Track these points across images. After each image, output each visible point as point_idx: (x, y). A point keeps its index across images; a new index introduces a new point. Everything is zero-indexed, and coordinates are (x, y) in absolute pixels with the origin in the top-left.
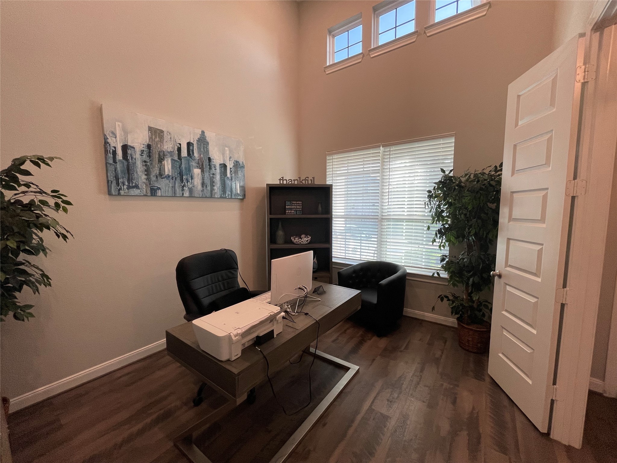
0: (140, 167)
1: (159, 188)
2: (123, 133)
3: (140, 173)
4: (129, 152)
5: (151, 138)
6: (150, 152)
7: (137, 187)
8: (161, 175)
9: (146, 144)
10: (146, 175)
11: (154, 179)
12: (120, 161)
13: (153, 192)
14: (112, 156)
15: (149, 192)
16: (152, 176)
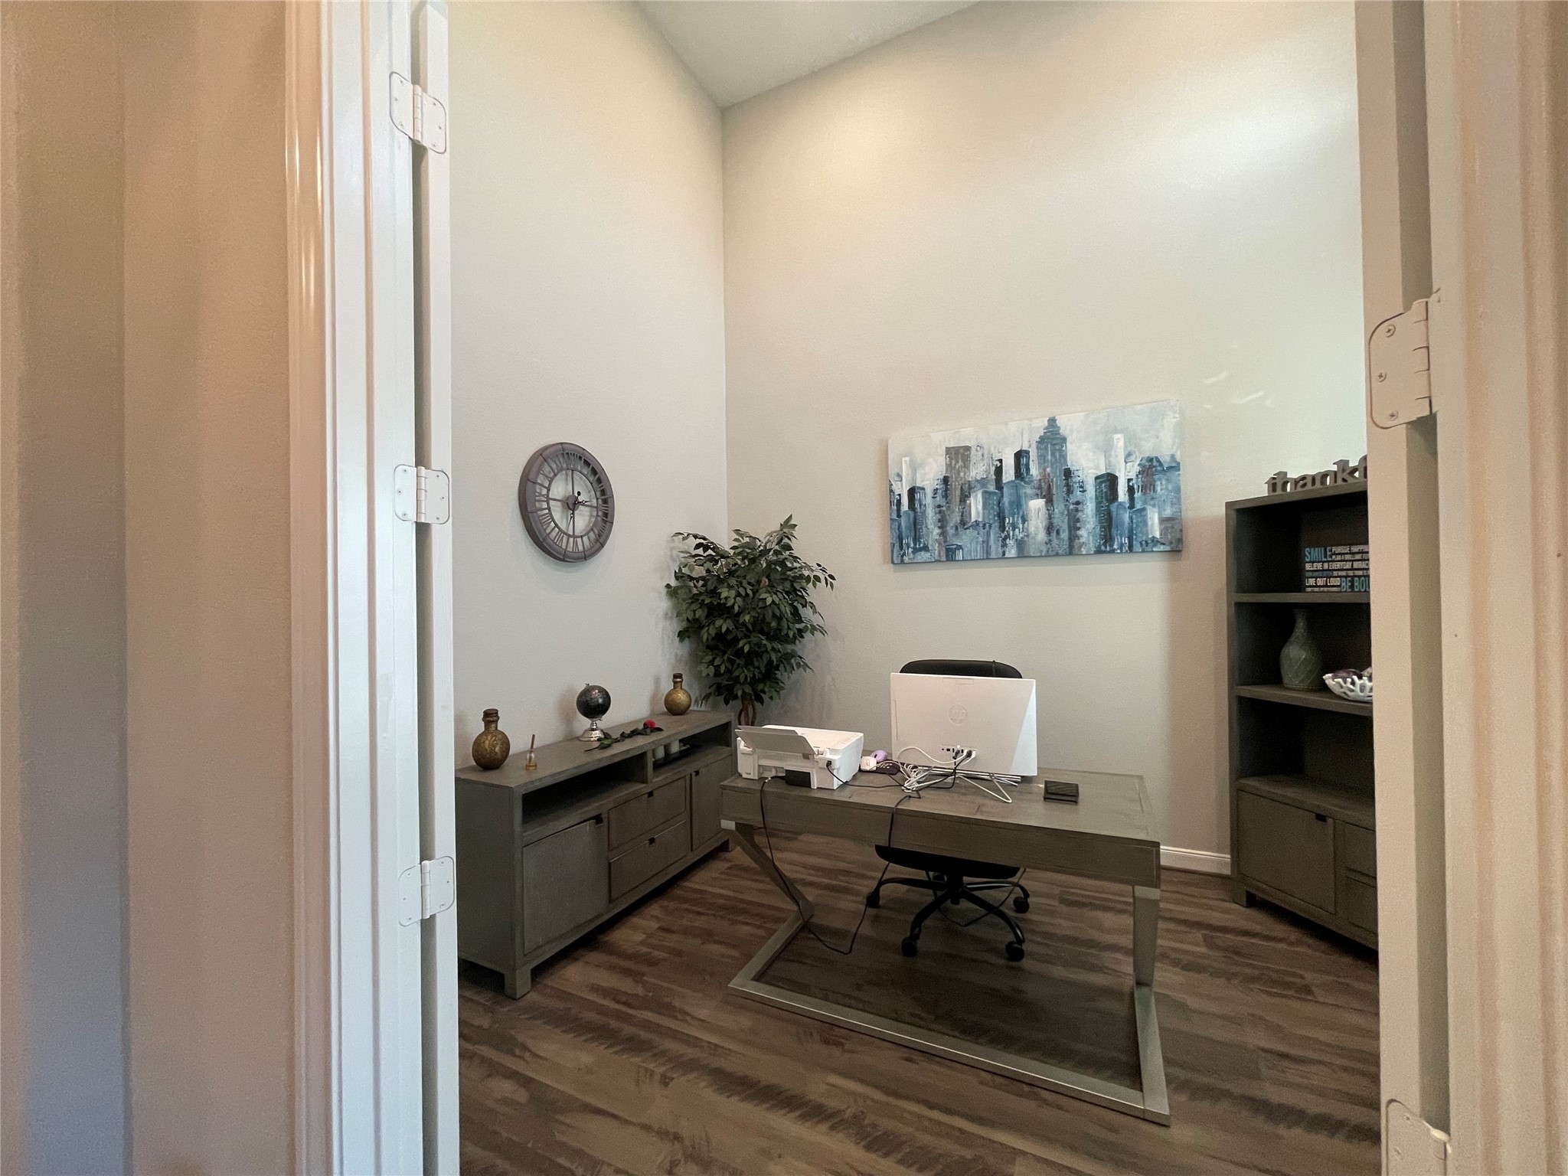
0: (931, 515)
1: (959, 547)
2: (910, 472)
3: (931, 527)
4: (917, 496)
5: (949, 466)
6: (946, 490)
7: (926, 548)
8: (964, 524)
9: (942, 477)
10: (939, 527)
11: (951, 531)
12: (905, 512)
13: (950, 554)
14: (895, 507)
15: (943, 553)
16: (948, 528)
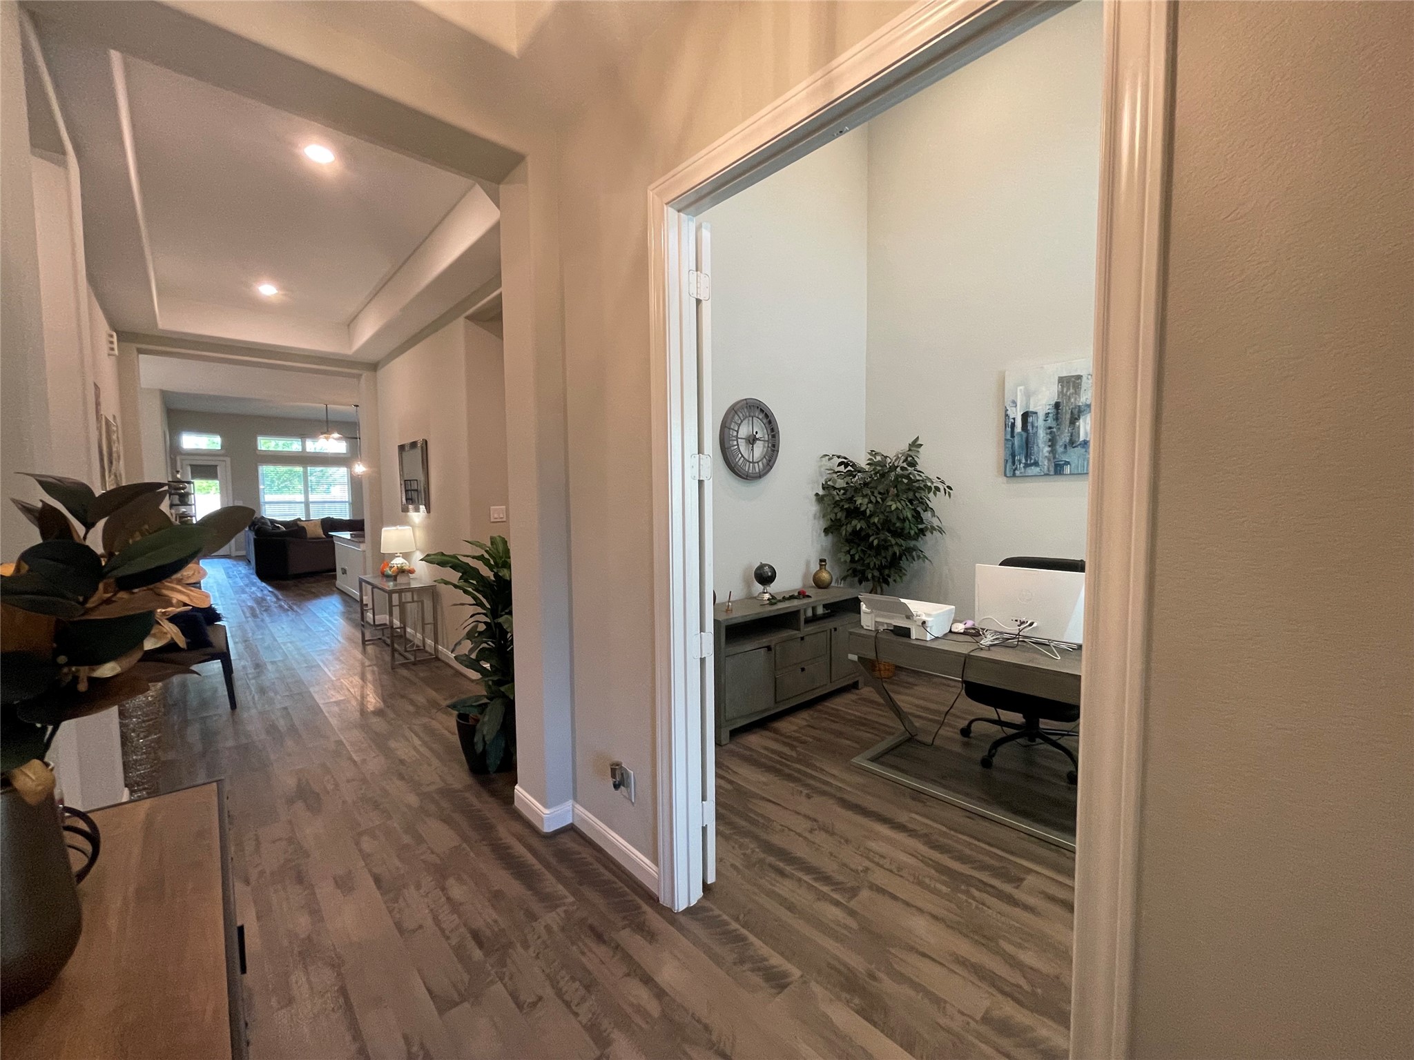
0: (1042, 435)
1: (1067, 463)
2: (1024, 398)
3: (1041, 445)
4: (1030, 419)
5: (1061, 393)
6: (1057, 413)
7: (1036, 464)
8: (1073, 443)
9: (1053, 403)
10: (1049, 446)
11: (1060, 449)
12: (1019, 433)
13: (1058, 469)
14: (1010, 429)
15: (1052, 469)
16: (1058, 447)
